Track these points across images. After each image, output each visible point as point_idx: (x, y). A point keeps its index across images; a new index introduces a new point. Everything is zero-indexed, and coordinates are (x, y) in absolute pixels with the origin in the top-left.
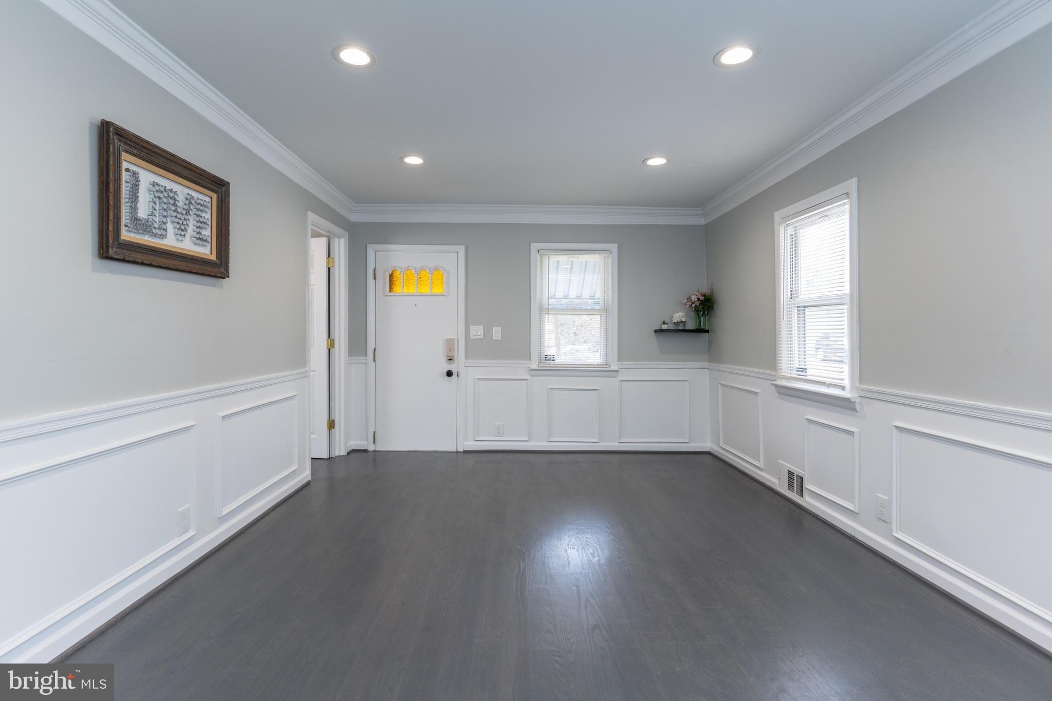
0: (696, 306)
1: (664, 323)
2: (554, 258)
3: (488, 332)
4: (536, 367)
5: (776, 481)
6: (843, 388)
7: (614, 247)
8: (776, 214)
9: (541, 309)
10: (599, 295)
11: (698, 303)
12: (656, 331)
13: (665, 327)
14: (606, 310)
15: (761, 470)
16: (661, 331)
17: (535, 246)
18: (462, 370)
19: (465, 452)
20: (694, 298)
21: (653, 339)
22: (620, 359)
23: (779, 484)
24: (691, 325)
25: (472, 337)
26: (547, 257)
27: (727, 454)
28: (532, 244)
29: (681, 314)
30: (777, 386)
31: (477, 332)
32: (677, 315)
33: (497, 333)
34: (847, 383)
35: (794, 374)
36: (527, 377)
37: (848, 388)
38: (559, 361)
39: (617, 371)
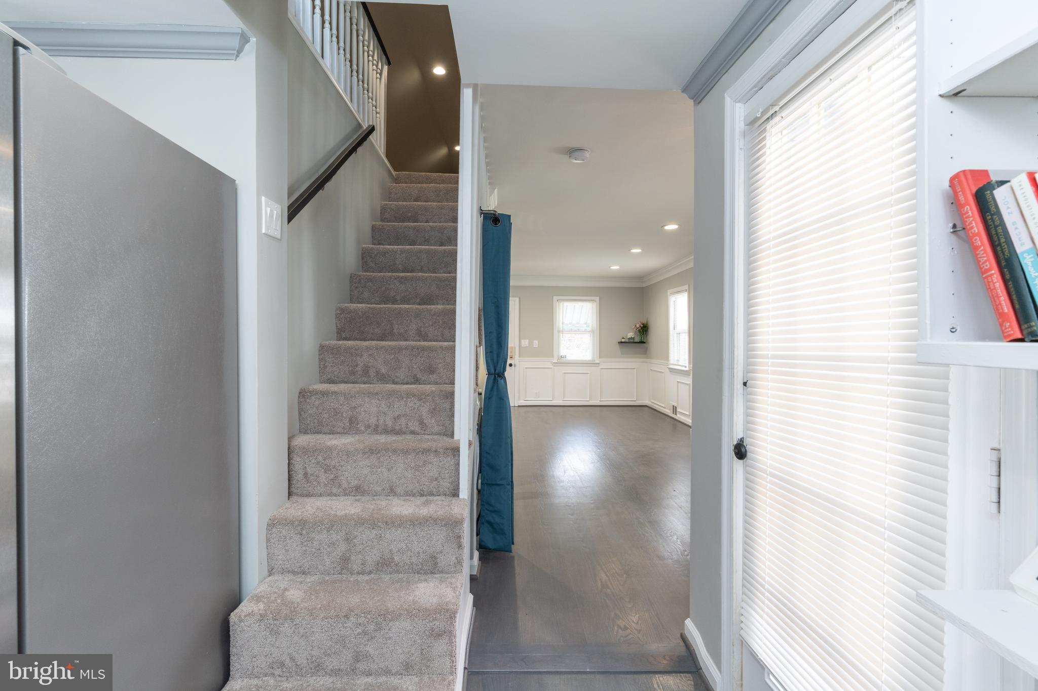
0: (639, 330)
1: (623, 338)
2: (566, 304)
3: (531, 343)
4: (556, 361)
5: (669, 411)
6: (686, 367)
7: (597, 299)
8: (668, 291)
9: (559, 331)
10: (589, 322)
11: (640, 328)
12: (619, 343)
13: (623, 340)
14: (593, 331)
15: (665, 408)
16: (622, 342)
17: (555, 298)
18: (517, 364)
19: (519, 406)
20: (638, 326)
21: (618, 346)
22: (600, 357)
23: (669, 412)
24: (637, 340)
25: (522, 346)
26: (562, 303)
27: (655, 405)
28: (554, 297)
29: (632, 334)
30: (669, 368)
31: (525, 343)
32: (630, 334)
33: (536, 343)
34: (687, 365)
35: (675, 363)
36: (552, 367)
37: (687, 367)
38: (568, 358)
39: (599, 364)
